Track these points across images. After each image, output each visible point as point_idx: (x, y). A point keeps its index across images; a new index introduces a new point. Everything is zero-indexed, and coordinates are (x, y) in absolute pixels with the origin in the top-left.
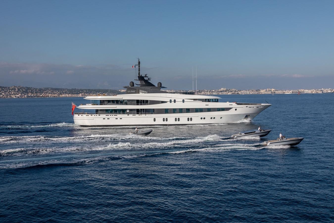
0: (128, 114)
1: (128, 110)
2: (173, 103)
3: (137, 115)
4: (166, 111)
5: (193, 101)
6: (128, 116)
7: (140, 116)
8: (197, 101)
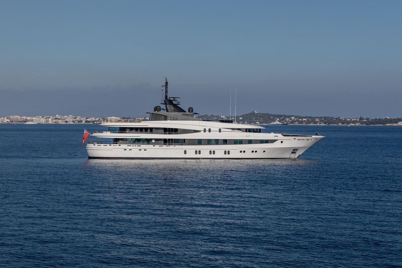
0: (154, 144)
1: (154, 140)
2: (207, 132)
3: (165, 146)
4: (200, 142)
5: (231, 130)
6: (154, 147)
7: (169, 147)
8: (236, 131)
